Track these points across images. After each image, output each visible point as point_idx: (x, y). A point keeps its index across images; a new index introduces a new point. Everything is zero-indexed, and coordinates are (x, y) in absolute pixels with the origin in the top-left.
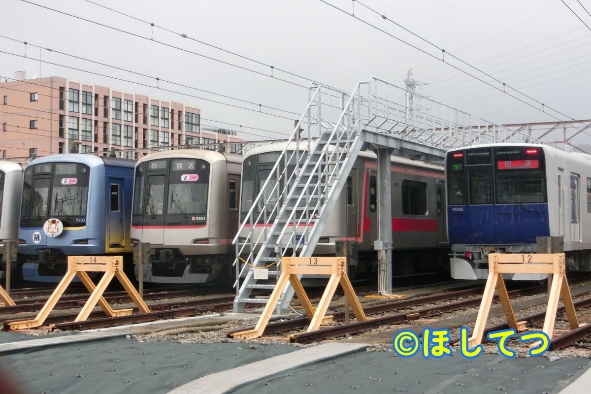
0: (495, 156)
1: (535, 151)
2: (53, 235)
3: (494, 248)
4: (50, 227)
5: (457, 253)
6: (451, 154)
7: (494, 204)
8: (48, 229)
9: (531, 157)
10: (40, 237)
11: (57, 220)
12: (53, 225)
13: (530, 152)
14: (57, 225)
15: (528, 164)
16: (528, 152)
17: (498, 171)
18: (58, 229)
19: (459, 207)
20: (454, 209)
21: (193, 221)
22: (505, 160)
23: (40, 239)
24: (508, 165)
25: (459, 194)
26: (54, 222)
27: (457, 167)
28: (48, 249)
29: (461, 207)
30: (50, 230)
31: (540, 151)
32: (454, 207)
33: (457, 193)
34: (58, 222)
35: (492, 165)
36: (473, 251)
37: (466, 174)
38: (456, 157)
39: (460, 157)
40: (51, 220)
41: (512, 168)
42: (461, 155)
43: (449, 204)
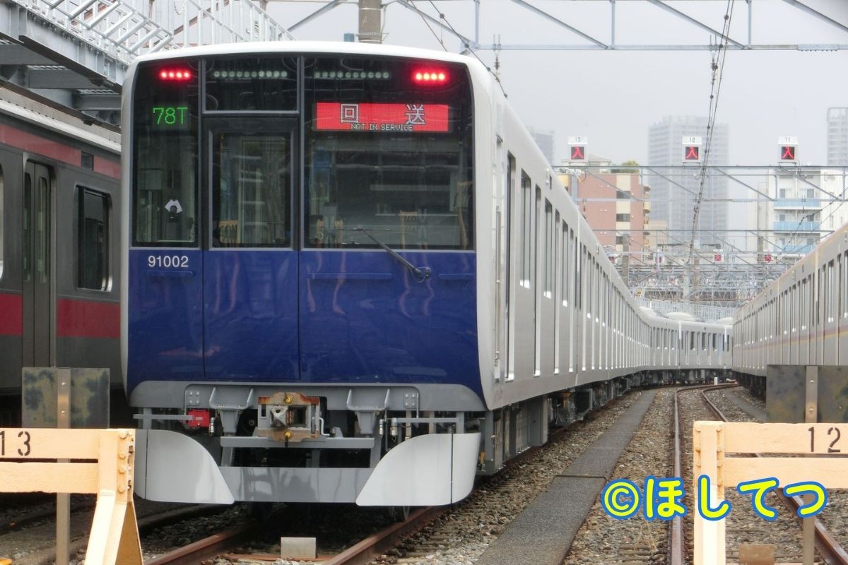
0: (310, 84)
1: (442, 77)
3: (305, 399)
5: (156, 411)
6: (147, 71)
7: (298, 247)
9: (428, 95)
13: (427, 77)
15: (416, 117)
16: (419, 77)
17: (315, 136)
19: (171, 254)
20: (152, 261)
22: (340, 102)
24: (350, 116)
25: (174, 207)
27: (168, 116)
29: (180, 254)
31: (459, 75)
32: (156, 254)
33: (168, 207)
35: (298, 117)
36: (220, 407)
37: (205, 139)
38: (168, 80)
39: (183, 81)
41: (363, 127)
42: (187, 75)
43: (134, 242)
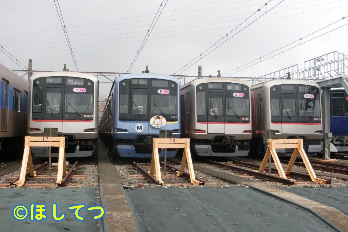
2: (158, 126)
4: (155, 121)
8: (154, 122)
10: (143, 127)
11: (161, 117)
12: (158, 120)
14: (161, 120)
18: (162, 123)
21: (243, 120)
23: (143, 129)
26: (158, 118)
28: (150, 136)
30: (156, 123)
34: (162, 118)
40: (156, 116)
